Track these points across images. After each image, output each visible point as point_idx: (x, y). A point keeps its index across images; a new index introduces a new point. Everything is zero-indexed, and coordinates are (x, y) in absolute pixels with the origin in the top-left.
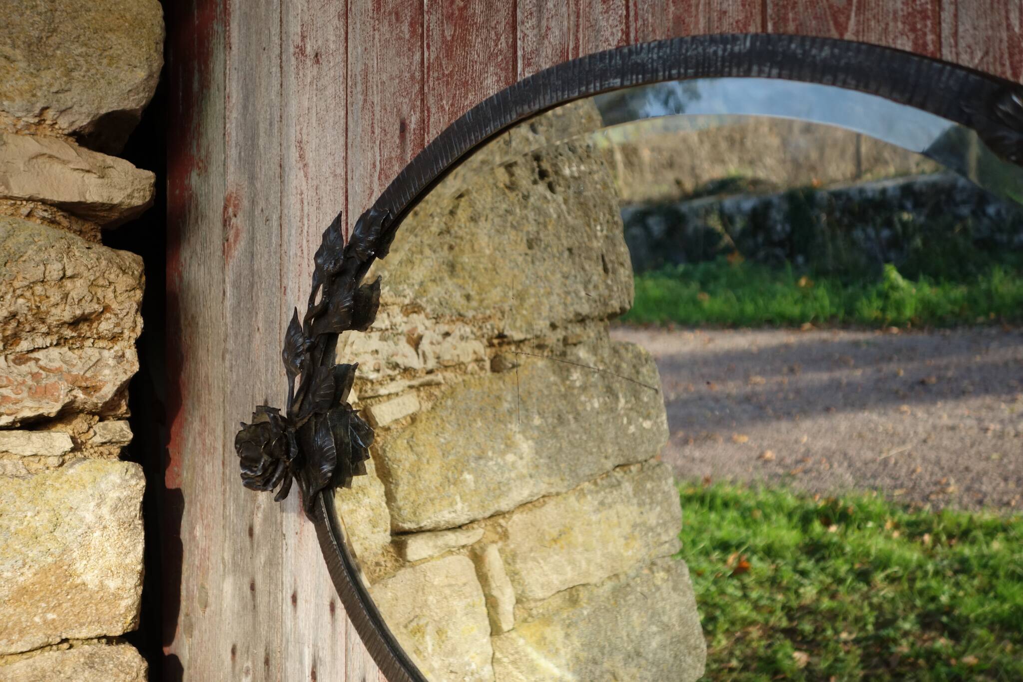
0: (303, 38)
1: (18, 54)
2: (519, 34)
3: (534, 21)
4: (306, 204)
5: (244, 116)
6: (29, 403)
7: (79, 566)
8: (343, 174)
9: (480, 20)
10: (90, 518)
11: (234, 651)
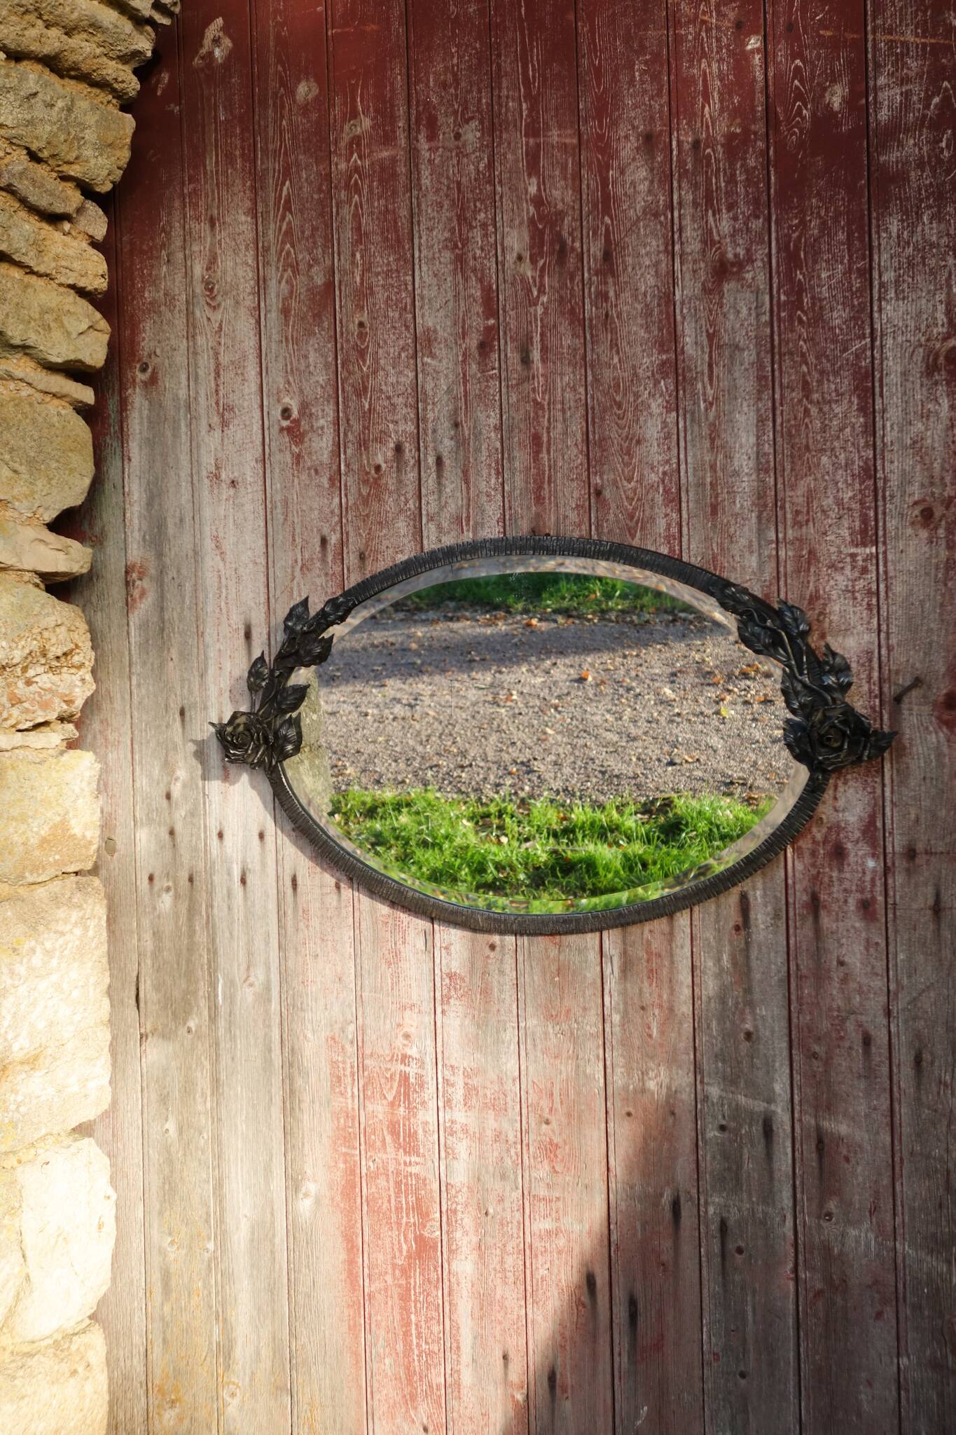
0: (217, 468)
1: (22, 469)
2: (423, 502)
3: (436, 497)
4: (223, 579)
5: (149, 511)
6: (40, 713)
7: (73, 822)
8: (264, 563)
9: (392, 488)
10: (77, 790)
11: (151, 878)
